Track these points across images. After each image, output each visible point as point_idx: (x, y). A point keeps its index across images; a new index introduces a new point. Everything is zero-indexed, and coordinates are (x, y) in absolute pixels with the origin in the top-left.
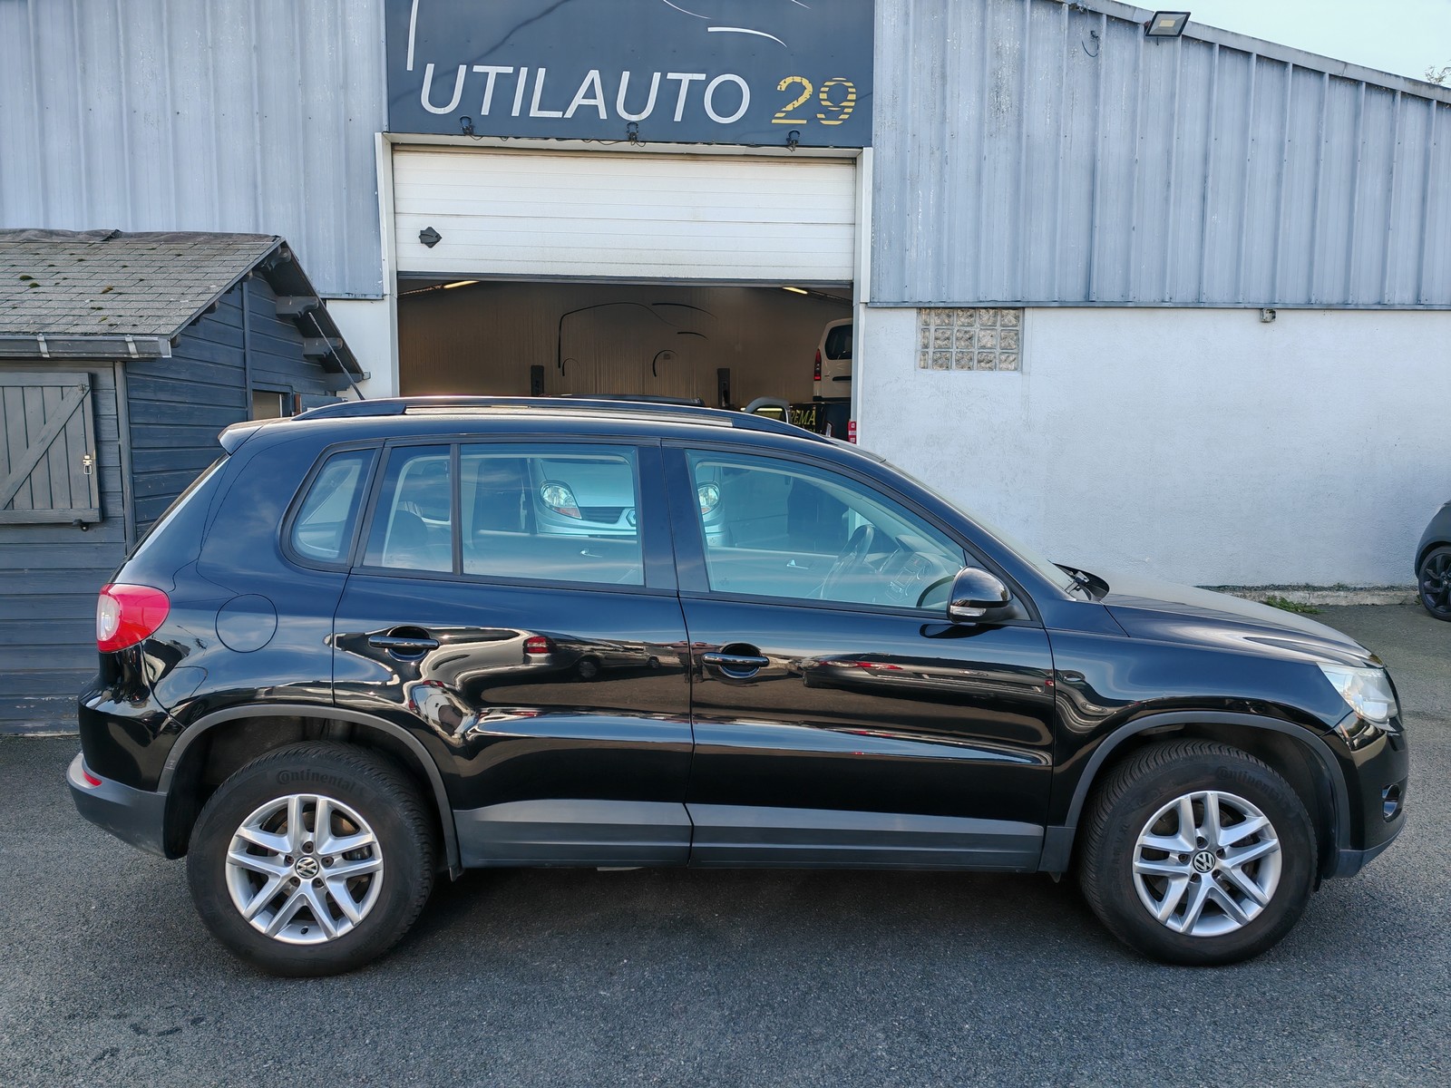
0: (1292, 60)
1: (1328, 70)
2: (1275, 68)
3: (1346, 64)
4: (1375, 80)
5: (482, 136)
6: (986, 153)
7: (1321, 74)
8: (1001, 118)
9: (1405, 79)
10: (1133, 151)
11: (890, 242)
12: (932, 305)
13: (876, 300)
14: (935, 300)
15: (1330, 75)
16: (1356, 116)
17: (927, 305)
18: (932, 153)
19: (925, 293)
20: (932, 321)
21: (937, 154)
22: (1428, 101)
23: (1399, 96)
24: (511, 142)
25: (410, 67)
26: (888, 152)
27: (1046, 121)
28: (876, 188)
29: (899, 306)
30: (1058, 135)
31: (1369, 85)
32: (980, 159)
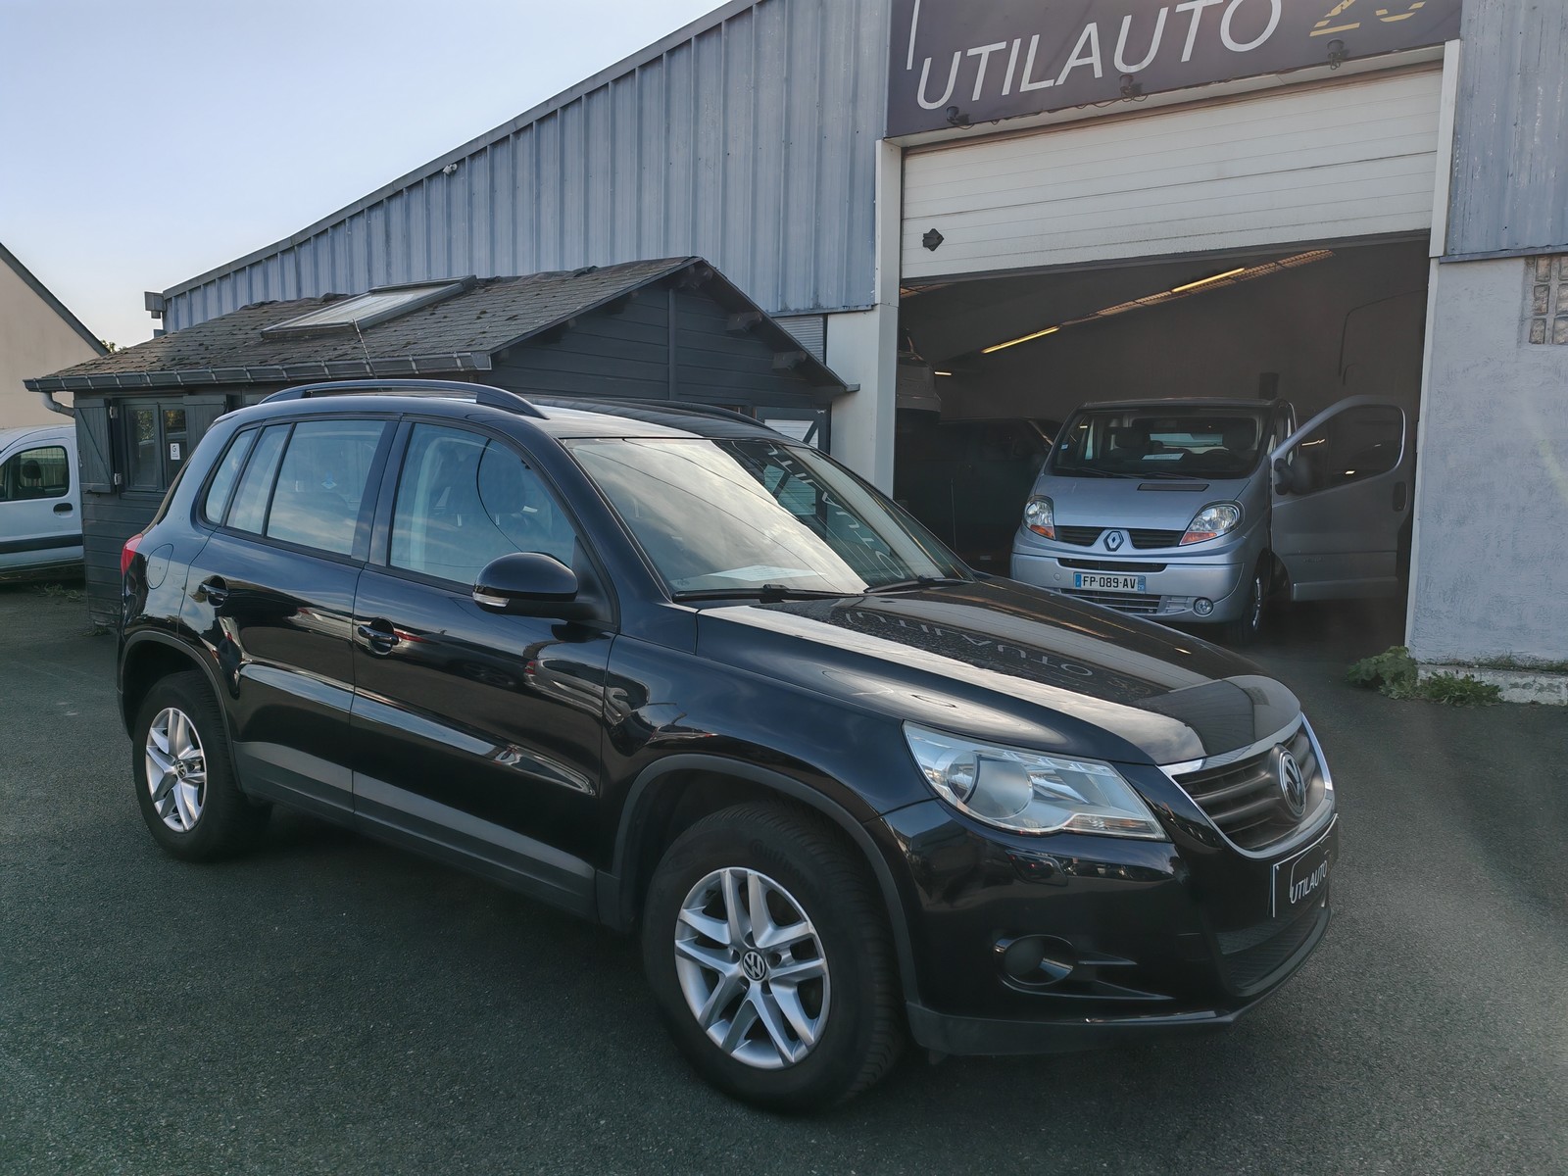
5: (974, 124)
11: (1484, 168)
24: (1004, 125)
25: (909, 67)
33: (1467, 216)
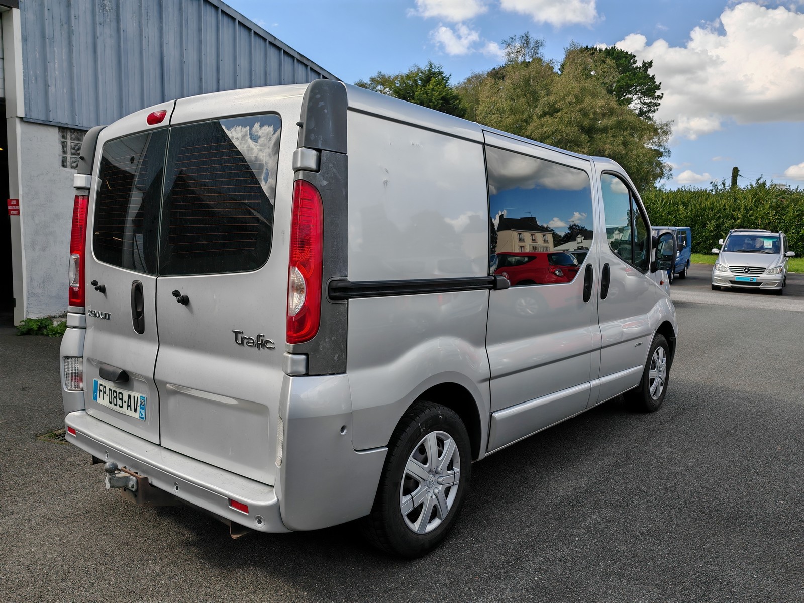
0: (254, 28)
1: (269, 39)
2: (246, 30)
3: (275, 38)
4: (287, 50)
6: (98, 34)
7: (265, 40)
8: (106, 14)
9: (298, 53)
10: (182, 55)
11: (36, 78)
12: (70, 126)
13: (28, 117)
14: (70, 124)
15: (269, 41)
16: (280, 65)
17: (66, 126)
18: (62, 25)
19: (64, 118)
20: (69, 137)
21: (66, 26)
22: (306, 66)
23: (296, 60)
26: (31, 16)
27: (133, 24)
28: (24, 39)
29: (46, 124)
30: (141, 34)
31: (285, 52)
32: (95, 37)
33: (30, 99)
